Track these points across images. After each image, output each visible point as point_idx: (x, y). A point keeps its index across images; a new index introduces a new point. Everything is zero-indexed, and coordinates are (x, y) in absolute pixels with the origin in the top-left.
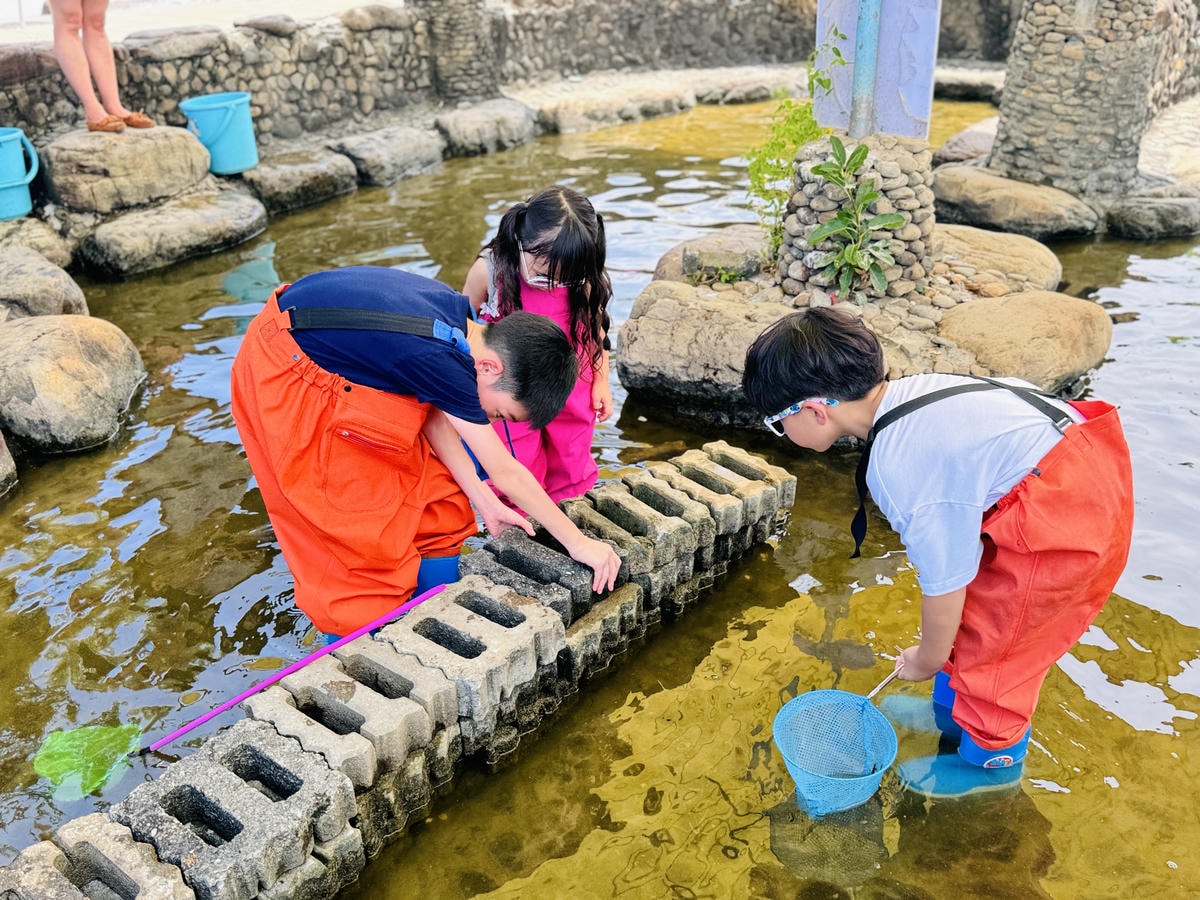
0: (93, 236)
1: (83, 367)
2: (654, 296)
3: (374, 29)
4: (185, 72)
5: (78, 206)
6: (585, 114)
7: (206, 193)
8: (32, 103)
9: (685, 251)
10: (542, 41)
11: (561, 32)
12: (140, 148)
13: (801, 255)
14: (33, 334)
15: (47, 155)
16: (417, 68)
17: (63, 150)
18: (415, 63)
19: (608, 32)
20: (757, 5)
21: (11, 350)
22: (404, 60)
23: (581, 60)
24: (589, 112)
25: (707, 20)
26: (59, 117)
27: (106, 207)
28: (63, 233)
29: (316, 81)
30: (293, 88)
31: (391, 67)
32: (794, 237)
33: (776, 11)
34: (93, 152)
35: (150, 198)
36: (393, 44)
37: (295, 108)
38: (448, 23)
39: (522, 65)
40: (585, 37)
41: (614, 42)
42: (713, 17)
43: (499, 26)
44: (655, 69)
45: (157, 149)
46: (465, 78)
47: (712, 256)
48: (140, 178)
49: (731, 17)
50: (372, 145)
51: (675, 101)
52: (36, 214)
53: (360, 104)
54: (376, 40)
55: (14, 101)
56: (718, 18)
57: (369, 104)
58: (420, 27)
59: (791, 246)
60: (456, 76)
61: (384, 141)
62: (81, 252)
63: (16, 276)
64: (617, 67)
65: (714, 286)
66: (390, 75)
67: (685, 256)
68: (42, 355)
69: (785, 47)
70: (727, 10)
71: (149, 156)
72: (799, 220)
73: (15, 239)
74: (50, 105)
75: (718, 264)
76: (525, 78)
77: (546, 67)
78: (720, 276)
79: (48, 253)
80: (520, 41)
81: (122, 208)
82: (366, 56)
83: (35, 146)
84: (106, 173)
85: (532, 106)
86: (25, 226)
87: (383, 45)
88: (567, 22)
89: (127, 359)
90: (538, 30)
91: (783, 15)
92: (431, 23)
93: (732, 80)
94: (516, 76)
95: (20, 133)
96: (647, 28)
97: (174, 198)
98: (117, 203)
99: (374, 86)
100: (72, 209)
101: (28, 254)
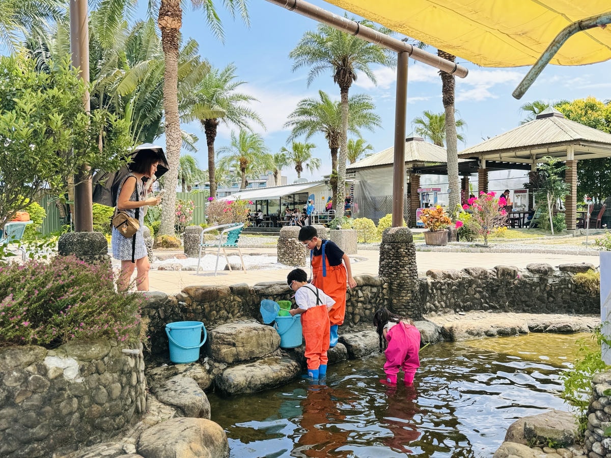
0: (222, 374)
1: (201, 449)
2: (507, 452)
3: (364, 285)
5: (219, 359)
6: (467, 332)
7: (276, 357)
8: (211, 311)
9: (525, 424)
10: (445, 294)
11: (455, 291)
12: (251, 334)
13: (600, 439)
14: (183, 428)
15: (211, 335)
16: (382, 304)
17: (219, 333)
18: (382, 301)
19: (480, 292)
20: (562, 284)
21: (171, 435)
22: (376, 300)
23: (465, 304)
24: (469, 330)
25: (535, 290)
26: (220, 317)
27: (231, 360)
28: (209, 372)
31: (370, 302)
32: (595, 427)
33: (574, 288)
34: (231, 334)
35: (251, 358)
36: (371, 292)
38: (399, 285)
39: (434, 305)
40: (467, 294)
41: (483, 297)
42: (538, 289)
43: (424, 286)
44: (506, 312)
45: (258, 335)
46: (405, 309)
47: (543, 430)
48: (248, 348)
49: (548, 289)
50: (357, 339)
51: (517, 329)
52: (200, 361)
53: (353, 319)
54: (364, 290)
56: (540, 289)
57: (357, 319)
58: (385, 285)
59: (593, 432)
60: (401, 308)
61: (362, 338)
62: (215, 381)
63: (183, 394)
64: (485, 309)
65: (545, 449)
66: (369, 306)
67: (525, 428)
68: (184, 440)
69: (580, 306)
70: (546, 285)
71: (254, 338)
72: (597, 417)
73: (188, 373)
74: (218, 312)
75: (546, 436)
76: (436, 311)
77: (447, 306)
78: (548, 443)
79: (200, 381)
80: (434, 294)
81: (238, 361)
82: (359, 297)
83: (207, 330)
84: (234, 345)
85: (439, 325)
86: (194, 367)
87: (368, 292)
88: (458, 286)
89: (222, 445)
90: (444, 289)
91: (577, 290)
92: (390, 284)
93: (550, 321)
94: (431, 310)
95: (202, 324)
96: (502, 292)
97: (261, 358)
98: (235, 359)
99: (361, 311)
100: (216, 361)
101: (191, 383)
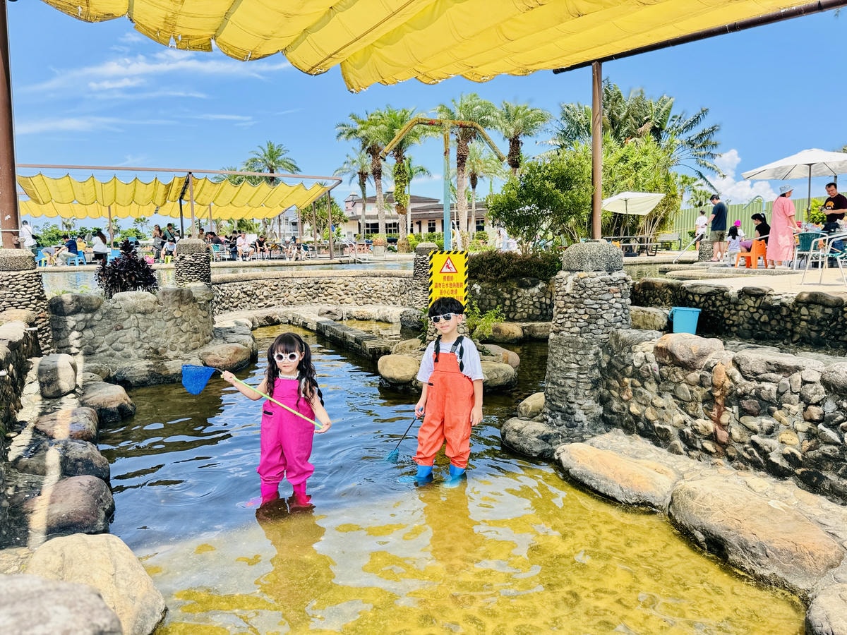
3: (811, 303)
4: (703, 300)
22: (831, 323)
29: (767, 318)
30: (752, 318)
31: (819, 324)
37: (751, 327)
45: (644, 316)
53: (791, 336)
54: (811, 309)
55: (645, 295)
57: (797, 337)
66: (817, 328)
74: (654, 299)
82: (802, 315)
87: (817, 311)
99: (804, 330)
